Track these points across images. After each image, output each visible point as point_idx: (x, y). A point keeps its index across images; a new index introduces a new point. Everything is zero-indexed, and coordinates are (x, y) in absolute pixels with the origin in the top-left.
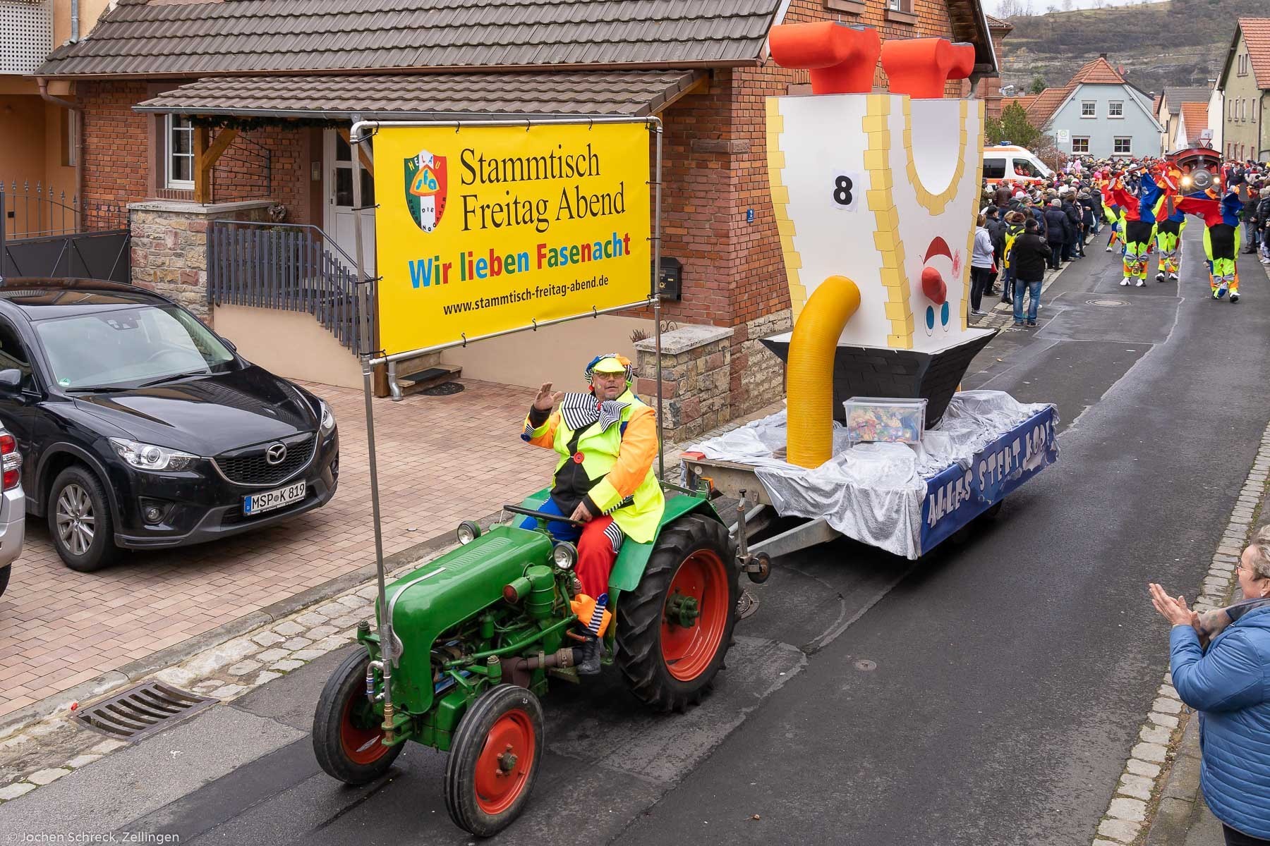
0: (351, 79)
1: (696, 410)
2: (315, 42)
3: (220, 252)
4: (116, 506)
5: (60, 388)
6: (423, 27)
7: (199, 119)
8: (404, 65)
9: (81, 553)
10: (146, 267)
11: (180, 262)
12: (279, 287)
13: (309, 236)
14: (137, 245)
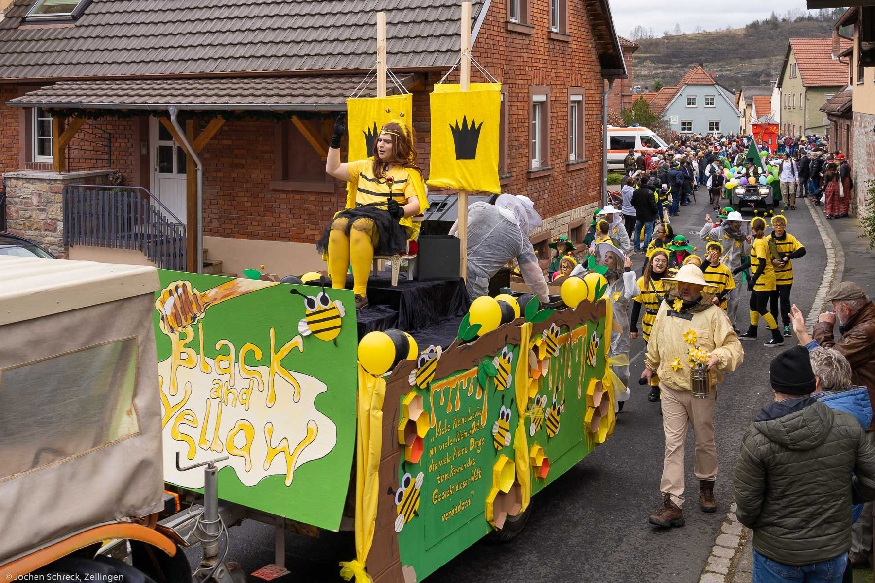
0: (169, 82)
3: (72, 208)
6: (221, 44)
7: (57, 111)
8: (207, 71)
10: (17, 219)
11: (43, 216)
12: (117, 232)
13: (138, 194)
14: (11, 203)
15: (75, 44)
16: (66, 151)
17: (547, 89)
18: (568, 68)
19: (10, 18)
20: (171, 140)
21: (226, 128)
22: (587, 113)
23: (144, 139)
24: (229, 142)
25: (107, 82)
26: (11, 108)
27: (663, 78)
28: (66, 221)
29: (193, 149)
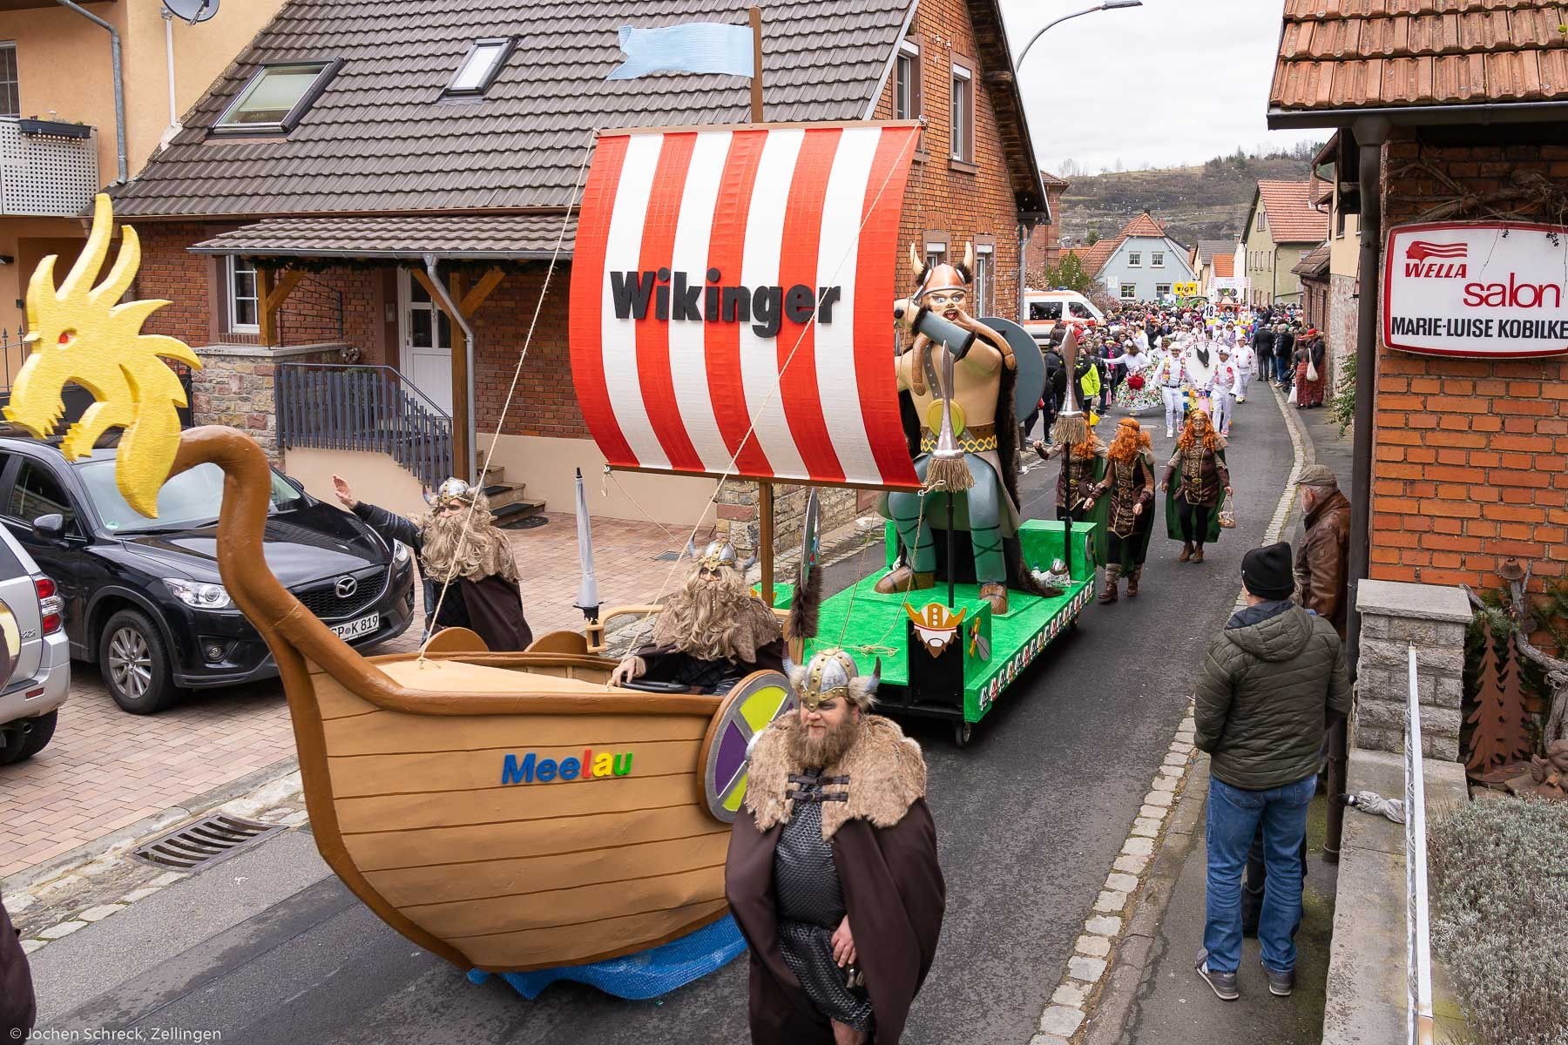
0: (424, 220)
2: (385, 183)
3: (289, 395)
4: (174, 647)
5: (108, 532)
6: (498, 169)
7: (262, 261)
8: (479, 206)
9: (138, 696)
10: (209, 412)
11: (246, 407)
12: (354, 429)
13: (384, 376)
14: (199, 390)
15: (286, 168)
16: (278, 317)
17: (947, 236)
18: (975, 209)
19: (191, 129)
20: (429, 301)
21: (507, 285)
22: (998, 269)
23: (391, 300)
24: (512, 304)
25: (335, 220)
26: (196, 255)
27: (1100, 228)
28: (280, 413)
29: (459, 312)
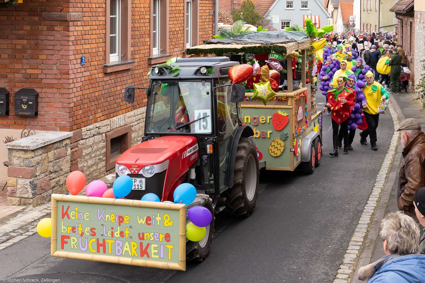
1: (48, 185)
22: (201, 8)
